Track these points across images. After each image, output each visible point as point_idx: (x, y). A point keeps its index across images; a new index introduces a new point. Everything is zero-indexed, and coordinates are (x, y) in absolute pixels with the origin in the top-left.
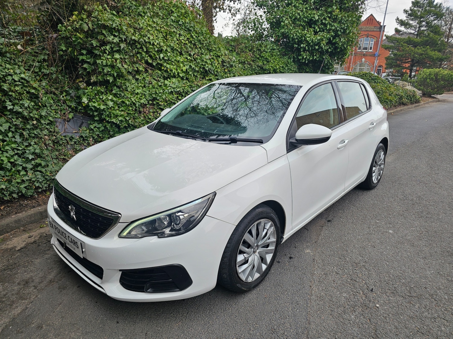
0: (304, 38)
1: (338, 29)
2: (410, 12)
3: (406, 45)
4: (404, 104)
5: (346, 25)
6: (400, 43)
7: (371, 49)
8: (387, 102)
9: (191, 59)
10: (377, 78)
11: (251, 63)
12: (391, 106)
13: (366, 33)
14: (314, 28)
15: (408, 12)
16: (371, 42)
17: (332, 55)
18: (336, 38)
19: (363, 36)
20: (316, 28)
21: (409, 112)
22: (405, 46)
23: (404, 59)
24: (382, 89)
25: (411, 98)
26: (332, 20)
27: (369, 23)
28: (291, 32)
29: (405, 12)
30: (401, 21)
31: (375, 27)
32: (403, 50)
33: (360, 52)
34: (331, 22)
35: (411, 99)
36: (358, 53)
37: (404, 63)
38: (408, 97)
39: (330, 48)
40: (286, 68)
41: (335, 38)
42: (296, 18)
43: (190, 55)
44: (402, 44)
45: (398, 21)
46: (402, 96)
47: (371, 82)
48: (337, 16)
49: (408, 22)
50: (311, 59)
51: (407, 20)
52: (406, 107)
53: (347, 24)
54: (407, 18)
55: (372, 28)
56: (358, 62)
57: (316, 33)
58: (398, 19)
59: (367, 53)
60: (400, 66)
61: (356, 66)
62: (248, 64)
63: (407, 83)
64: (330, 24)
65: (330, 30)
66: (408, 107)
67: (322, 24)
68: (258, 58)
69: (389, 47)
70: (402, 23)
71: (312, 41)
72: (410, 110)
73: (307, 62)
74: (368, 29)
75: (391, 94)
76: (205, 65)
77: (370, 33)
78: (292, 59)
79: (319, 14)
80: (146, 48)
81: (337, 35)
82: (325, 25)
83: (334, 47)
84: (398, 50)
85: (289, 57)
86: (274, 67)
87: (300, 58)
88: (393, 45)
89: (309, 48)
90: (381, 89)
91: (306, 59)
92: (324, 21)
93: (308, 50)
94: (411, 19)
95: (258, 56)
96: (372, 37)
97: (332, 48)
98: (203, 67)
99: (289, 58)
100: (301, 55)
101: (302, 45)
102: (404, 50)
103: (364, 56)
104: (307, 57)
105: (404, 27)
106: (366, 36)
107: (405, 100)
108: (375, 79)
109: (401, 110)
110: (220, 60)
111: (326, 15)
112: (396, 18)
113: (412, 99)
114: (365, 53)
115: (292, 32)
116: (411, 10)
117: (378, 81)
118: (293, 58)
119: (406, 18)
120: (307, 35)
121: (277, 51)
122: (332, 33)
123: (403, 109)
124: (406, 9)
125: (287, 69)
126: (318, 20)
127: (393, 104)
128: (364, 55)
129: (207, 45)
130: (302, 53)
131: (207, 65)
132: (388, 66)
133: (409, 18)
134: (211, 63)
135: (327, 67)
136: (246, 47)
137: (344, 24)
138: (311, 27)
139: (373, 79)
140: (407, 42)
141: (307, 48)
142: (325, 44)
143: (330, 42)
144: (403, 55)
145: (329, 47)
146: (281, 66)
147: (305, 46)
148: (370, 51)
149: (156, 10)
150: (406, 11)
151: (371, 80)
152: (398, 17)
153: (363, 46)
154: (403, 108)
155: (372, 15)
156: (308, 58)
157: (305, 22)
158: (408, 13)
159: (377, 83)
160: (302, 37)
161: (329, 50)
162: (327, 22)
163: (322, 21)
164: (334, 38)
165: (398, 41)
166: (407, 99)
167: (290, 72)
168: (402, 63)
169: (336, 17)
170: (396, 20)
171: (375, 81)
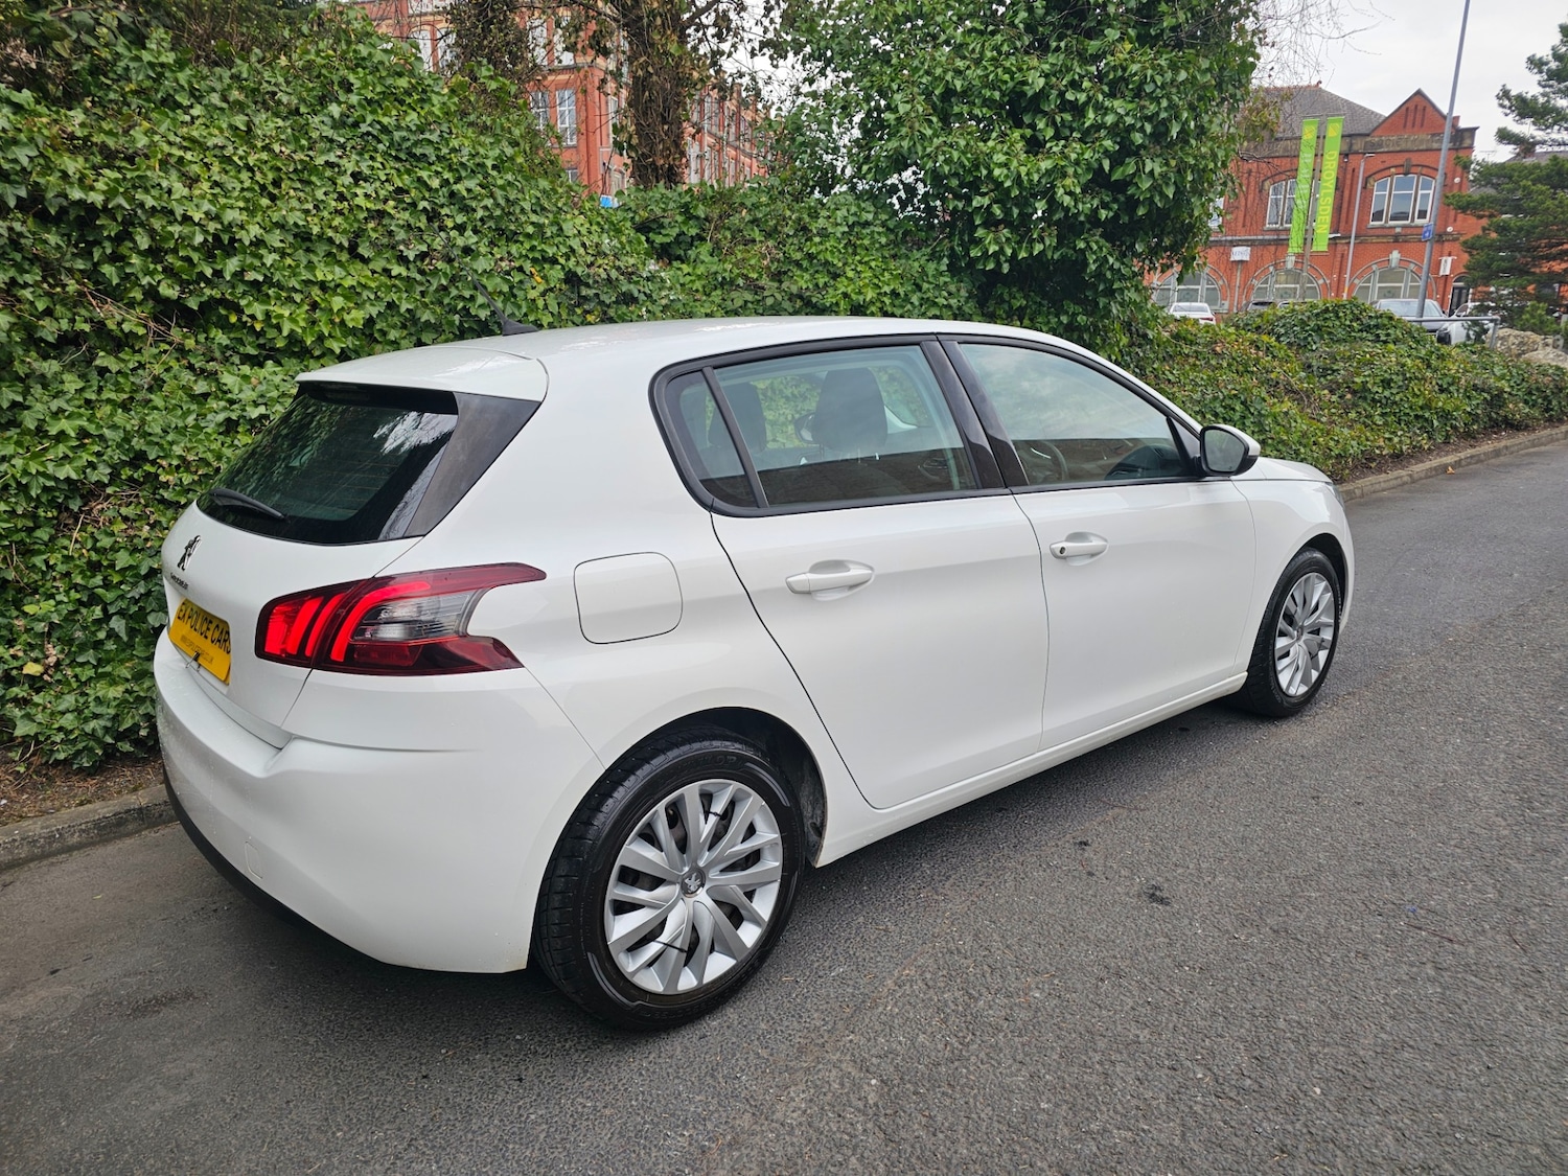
0: (984, 172)
1: (1129, 120)
2: (1554, 65)
3: (1544, 188)
4: (1514, 426)
5: (1164, 103)
6: (1517, 182)
7: (1422, 214)
8: (1426, 420)
9: (404, 273)
10: (1386, 321)
11: (765, 281)
12: (1448, 437)
13: (1400, 159)
14: (1033, 126)
15: (1547, 63)
16: (1420, 192)
17: (1119, 234)
18: (1127, 160)
19: (1387, 173)
20: (1041, 125)
21: (1534, 459)
22: (1542, 193)
23: (1544, 242)
24: (1403, 365)
25: (1545, 398)
26: (1106, 89)
27: (1409, 124)
28: (925, 149)
29: (1536, 65)
30: (1521, 99)
31: (1433, 135)
32: (1534, 212)
33: (1382, 227)
34: (1101, 97)
35: (1550, 402)
36: (1371, 232)
37: (1542, 258)
38: (1530, 393)
39: (1105, 206)
40: (915, 299)
41: (1122, 163)
42: (949, 93)
43: (402, 260)
44: (1525, 188)
45: (1507, 103)
46: (1502, 391)
47: (1361, 339)
48: (1124, 69)
49: (1548, 101)
50: (1023, 254)
51: (1543, 95)
52: (1522, 438)
53: (1170, 100)
54: (1544, 87)
55: (1422, 142)
56: (1374, 267)
57: (1035, 146)
58: (1505, 94)
59: (1409, 231)
60: (1528, 273)
61: (1368, 281)
62: (747, 288)
63: (1538, 338)
64: (1099, 107)
65: (1097, 127)
66: (1532, 436)
67: (1065, 106)
68: (798, 264)
69: (1475, 202)
70: (1523, 107)
71: (1018, 180)
72: (1543, 448)
73: (1006, 268)
74: (1409, 146)
75: (1449, 384)
76: (472, 298)
77: (1416, 159)
78: (946, 261)
79: (1046, 67)
80: (152, 233)
81: (1127, 150)
82: (1078, 110)
83: (1122, 199)
84: (1517, 209)
85: (934, 252)
86: (854, 297)
87: (975, 253)
88: (1490, 191)
89: (1007, 212)
90: (1397, 368)
91: (1003, 259)
92: (1070, 96)
93: (1007, 222)
94: (1560, 91)
95: (798, 256)
96: (1425, 171)
97: (1116, 206)
98: (464, 308)
99: (934, 256)
100: (978, 242)
101: (977, 201)
102: (1534, 208)
103: (1396, 241)
104: (1002, 250)
105: (1534, 123)
106: (1401, 170)
107: (1517, 409)
108: (1377, 326)
109: (1497, 453)
110: (556, 274)
111: (1078, 70)
112: (1497, 90)
113: (1554, 402)
114: (1398, 230)
115: (929, 150)
116: (1557, 57)
117: (1388, 335)
118: (949, 257)
119: (1541, 90)
120: (995, 157)
121: (881, 229)
122: (1108, 143)
123: (1506, 447)
124: (1538, 57)
125: (917, 303)
126: (1042, 95)
127: (1454, 428)
128: (1396, 239)
129: (498, 212)
130: (980, 233)
131: (481, 300)
132: (1476, 274)
133: (1551, 86)
134: (506, 289)
135: (1101, 287)
136: (755, 222)
137: (1157, 100)
138: (1019, 124)
139: (1368, 329)
140: (1549, 176)
141: (997, 211)
142: (1078, 190)
143: (1098, 181)
144: (1535, 227)
145: (1102, 202)
146: (887, 289)
147: (986, 201)
148: (1418, 222)
149: (269, 82)
150: (1535, 63)
151: (1361, 331)
152: (1508, 87)
153: (1389, 209)
154: (1508, 443)
155: (1419, 93)
156: (1009, 252)
157: (988, 103)
158: (1545, 68)
159: (1385, 342)
160: (977, 167)
161: (1103, 214)
162: (1082, 97)
163: (1061, 94)
164: (1117, 160)
165: (1510, 178)
166: (1526, 402)
167: (929, 314)
168: (1534, 258)
169: (1120, 73)
170: (1498, 97)
171: (1378, 336)
